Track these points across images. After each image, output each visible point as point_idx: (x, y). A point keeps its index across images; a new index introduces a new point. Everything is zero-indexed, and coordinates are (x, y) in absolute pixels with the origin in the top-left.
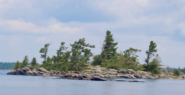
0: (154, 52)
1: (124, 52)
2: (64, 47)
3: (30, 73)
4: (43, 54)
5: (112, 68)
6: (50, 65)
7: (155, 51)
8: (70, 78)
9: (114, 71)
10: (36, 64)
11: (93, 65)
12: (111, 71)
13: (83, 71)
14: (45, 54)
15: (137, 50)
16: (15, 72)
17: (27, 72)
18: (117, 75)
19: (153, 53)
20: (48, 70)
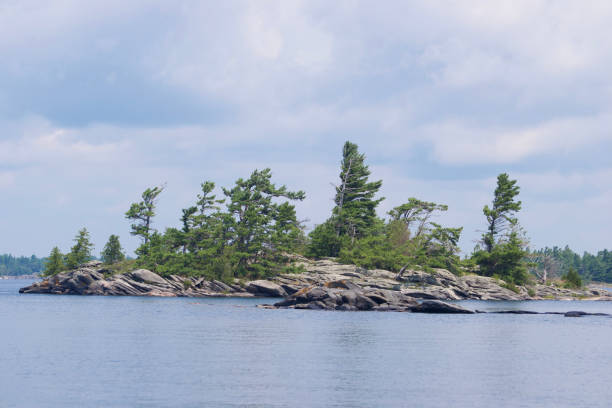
0: (512, 212)
1: (391, 213)
2: (213, 198)
3: (105, 289)
4: (138, 222)
5: (378, 266)
6: (168, 258)
7: (516, 207)
8: (324, 305)
9: (387, 277)
10: (121, 258)
11: (309, 258)
12: (376, 278)
13: (282, 277)
14: (144, 224)
15: (432, 205)
16: (47, 285)
17: (94, 284)
18: (396, 288)
19: (508, 215)
20: (165, 276)
